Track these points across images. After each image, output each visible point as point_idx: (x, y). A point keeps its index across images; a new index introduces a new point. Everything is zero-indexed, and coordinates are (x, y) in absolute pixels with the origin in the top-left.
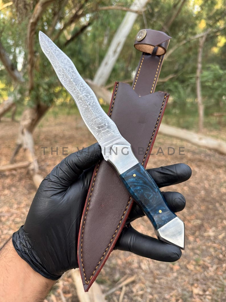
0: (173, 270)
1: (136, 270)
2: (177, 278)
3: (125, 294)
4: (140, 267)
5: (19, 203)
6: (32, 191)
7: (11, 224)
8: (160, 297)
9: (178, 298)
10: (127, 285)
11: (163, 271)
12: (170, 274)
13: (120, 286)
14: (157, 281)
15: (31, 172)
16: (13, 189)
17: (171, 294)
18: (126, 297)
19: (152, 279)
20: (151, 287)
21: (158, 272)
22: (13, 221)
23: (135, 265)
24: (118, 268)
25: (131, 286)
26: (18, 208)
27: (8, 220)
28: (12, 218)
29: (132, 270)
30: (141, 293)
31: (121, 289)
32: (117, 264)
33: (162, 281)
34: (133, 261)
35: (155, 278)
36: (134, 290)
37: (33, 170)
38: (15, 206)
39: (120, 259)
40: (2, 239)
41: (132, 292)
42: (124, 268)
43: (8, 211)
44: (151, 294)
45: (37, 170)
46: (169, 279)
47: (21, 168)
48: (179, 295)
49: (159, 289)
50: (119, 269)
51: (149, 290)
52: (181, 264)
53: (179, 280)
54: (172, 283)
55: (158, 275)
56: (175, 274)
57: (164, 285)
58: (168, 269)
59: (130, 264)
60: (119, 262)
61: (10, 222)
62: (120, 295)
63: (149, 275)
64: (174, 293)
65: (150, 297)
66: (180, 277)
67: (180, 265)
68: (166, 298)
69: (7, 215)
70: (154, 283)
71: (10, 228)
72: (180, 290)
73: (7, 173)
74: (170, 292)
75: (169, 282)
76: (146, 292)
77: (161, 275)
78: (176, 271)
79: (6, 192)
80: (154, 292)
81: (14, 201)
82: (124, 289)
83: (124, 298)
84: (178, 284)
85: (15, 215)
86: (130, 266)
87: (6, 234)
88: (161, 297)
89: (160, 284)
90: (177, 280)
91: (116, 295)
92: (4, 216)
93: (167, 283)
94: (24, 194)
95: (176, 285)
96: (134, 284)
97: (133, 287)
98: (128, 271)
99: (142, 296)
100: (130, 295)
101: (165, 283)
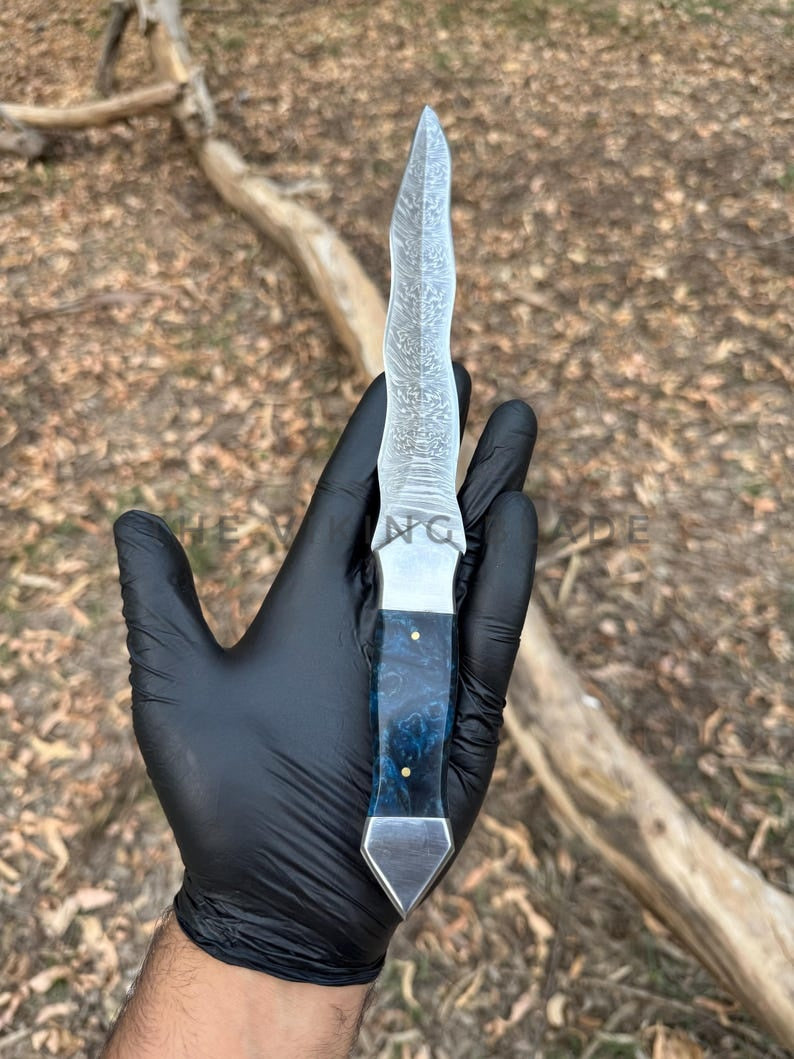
0: (752, 513)
1: (618, 507)
2: (764, 539)
3: (581, 578)
4: (632, 497)
5: (166, 256)
6: (204, 208)
7: (150, 334)
8: (700, 596)
9: (766, 599)
10: (584, 552)
11: (714, 514)
12: (742, 527)
13: (563, 553)
14: (692, 545)
15: (191, 129)
16: (133, 202)
17: (741, 588)
18: (581, 587)
19: (673, 537)
20: (671, 563)
21: (696, 516)
22: (156, 321)
23: (616, 489)
24: (553, 496)
25: (598, 555)
26: (164, 276)
27: (135, 316)
28: (150, 312)
29: (601, 504)
30: (634, 577)
31: (565, 562)
32: (547, 484)
33: (711, 545)
34: (608, 476)
35: (685, 533)
36: (612, 567)
37: (196, 117)
38: (153, 267)
39: (561, 467)
40: (130, 385)
41: (604, 573)
42: (576, 496)
43: (130, 286)
44: (669, 582)
45: (211, 118)
46: (736, 539)
47: (144, 111)
48: (768, 591)
49: (696, 572)
50: (559, 501)
51: (663, 571)
52: (783, 495)
53: (774, 547)
54: (748, 555)
55: (695, 524)
56: (759, 527)
57: (719, 558)
58: (735, 507)
59: (596, 484)
60: (557, 476)
61: (147, 327)
62: (560, 581)
63: (663, 526)
64: (750, 584)
65: (667, 591)
66: (774, 536)
67: (778, 499)
68: (723, 598)
69: (130, 301)
70: (679, 548)
71: (151, 350)
72: (772, 578)
73: (95, 136)
74: (737, 582)
75: (735, 552)
76: (651, 576)
77: (710, 526)
78: (762, 515)
79: (109, 212)
80: (680, 576)
81: (142, 247)
82: (576, 562)
83: (574, 590)
84: (769, 559)
85: (158, 303)
86: (595, 492)
87: (141, 366)
88: (706, 594)
89: (702, 553)
90: (764, 546)
91: (547, 580)
92: (120, 305)
93: (728, 554)
94: (176, 221)
95: (761, 562)
96: (610, 550)
97: (607, 558)
98: (588, 509)
99: (637, 588)
100: (597, 582)
101: (721, 553)
